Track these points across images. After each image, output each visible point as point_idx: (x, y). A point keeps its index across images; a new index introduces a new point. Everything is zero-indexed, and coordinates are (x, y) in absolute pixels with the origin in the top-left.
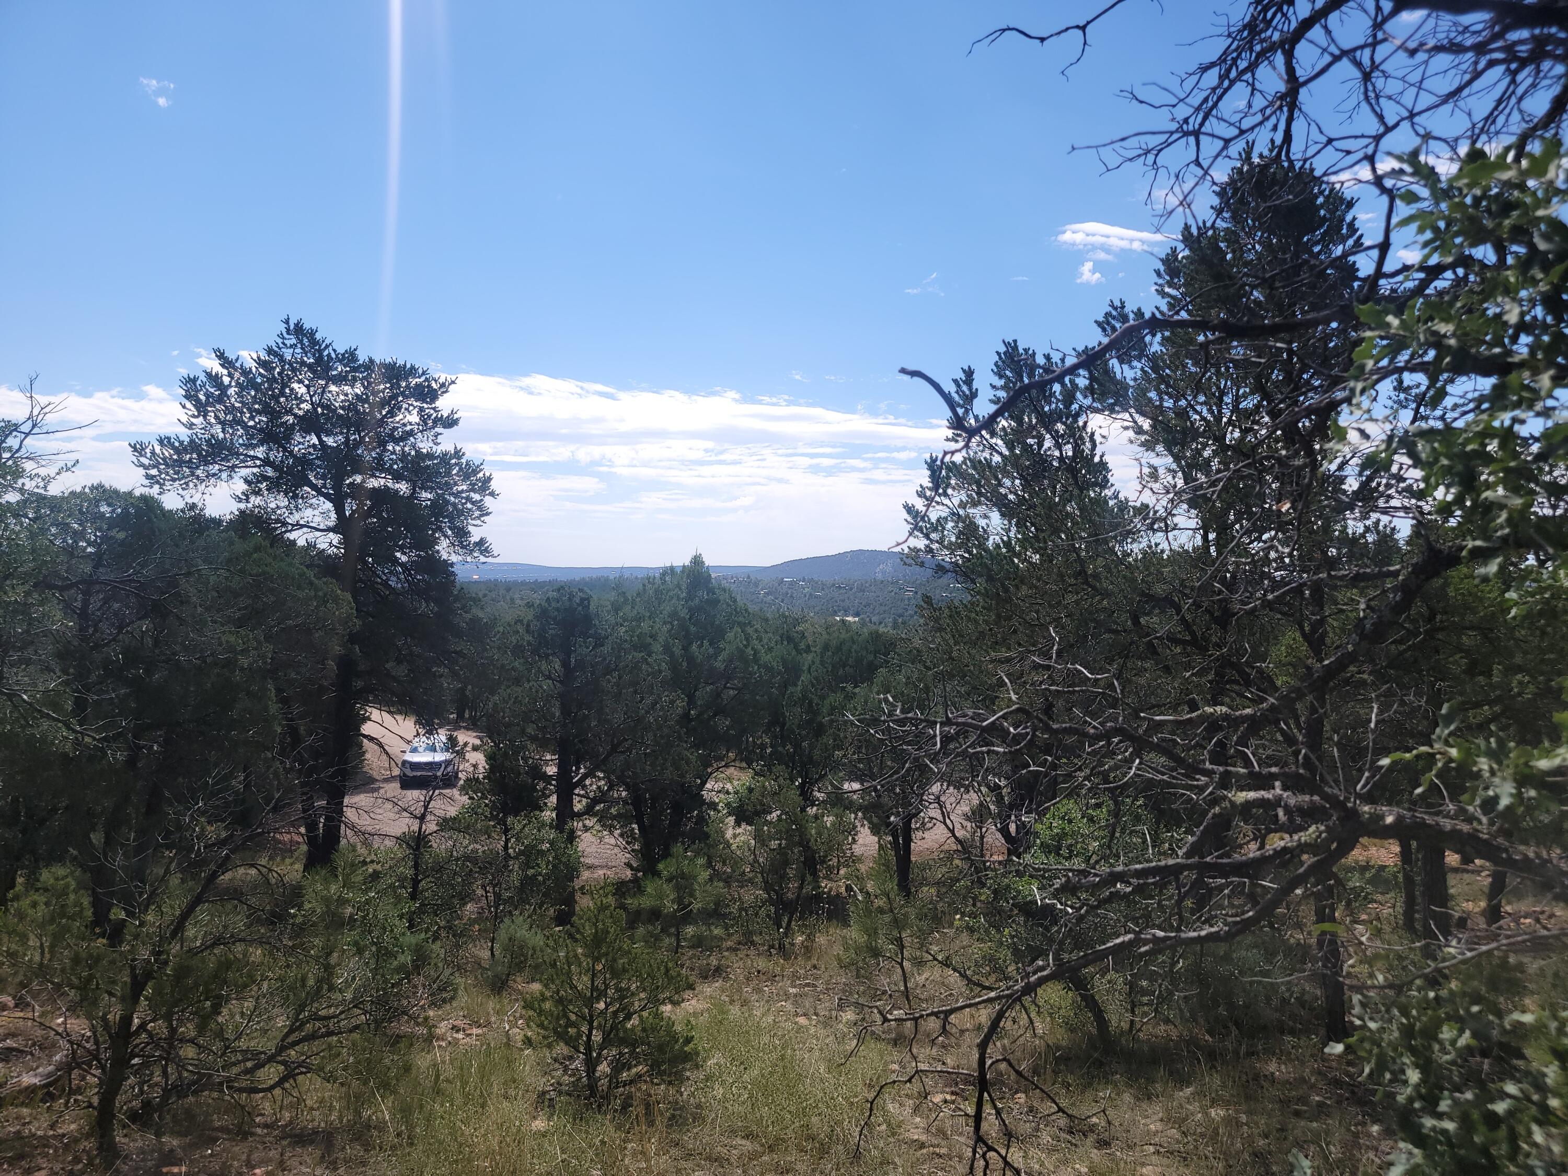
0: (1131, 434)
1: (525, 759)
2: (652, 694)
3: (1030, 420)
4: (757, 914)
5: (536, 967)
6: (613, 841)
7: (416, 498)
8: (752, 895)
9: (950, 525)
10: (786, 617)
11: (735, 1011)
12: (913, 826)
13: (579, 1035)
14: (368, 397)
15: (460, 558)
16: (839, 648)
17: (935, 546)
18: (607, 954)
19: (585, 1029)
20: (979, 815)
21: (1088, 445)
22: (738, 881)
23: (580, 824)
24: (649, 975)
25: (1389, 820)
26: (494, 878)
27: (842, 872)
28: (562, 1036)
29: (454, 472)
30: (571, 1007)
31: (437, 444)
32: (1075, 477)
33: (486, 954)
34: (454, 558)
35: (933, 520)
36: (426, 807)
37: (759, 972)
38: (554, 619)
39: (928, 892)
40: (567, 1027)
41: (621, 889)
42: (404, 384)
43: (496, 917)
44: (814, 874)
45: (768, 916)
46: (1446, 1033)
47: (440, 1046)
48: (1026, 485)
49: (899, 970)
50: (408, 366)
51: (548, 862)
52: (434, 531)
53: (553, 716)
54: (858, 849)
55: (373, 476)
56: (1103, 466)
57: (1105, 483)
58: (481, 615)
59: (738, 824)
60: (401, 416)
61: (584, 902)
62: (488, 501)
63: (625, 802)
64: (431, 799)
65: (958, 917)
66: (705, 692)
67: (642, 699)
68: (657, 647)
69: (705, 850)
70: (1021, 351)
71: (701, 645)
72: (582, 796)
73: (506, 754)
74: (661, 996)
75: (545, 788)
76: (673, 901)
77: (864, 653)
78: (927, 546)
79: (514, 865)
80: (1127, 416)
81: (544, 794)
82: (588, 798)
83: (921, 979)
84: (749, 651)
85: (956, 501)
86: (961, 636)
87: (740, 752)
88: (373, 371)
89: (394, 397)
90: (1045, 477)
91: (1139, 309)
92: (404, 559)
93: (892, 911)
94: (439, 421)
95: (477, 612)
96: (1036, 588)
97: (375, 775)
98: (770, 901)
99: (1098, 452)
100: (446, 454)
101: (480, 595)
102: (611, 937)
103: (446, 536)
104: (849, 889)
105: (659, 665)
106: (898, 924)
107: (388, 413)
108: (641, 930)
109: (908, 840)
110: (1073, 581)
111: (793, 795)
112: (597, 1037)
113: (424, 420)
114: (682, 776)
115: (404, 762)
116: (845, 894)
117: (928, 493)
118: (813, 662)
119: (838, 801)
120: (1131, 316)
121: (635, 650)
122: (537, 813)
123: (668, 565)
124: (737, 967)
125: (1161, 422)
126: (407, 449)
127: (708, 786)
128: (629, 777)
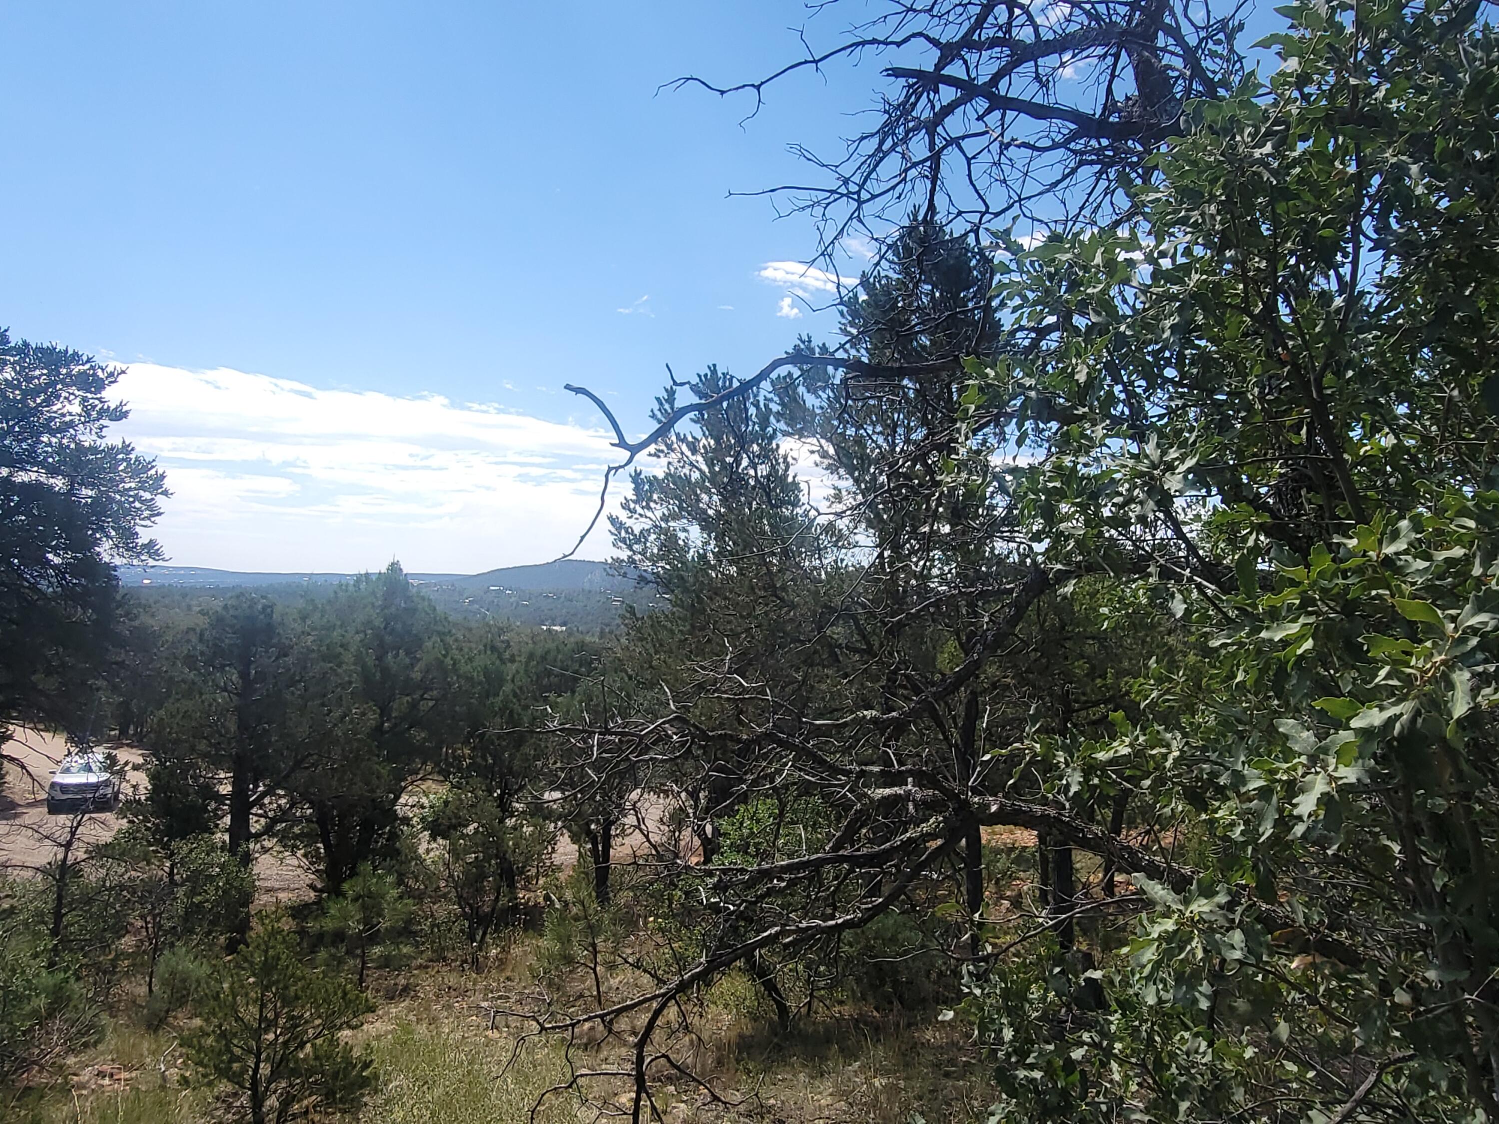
0: (816, 457)
1: (195, 778)
2: (341, 706)
3: (728, 440)
4: (449, 930)
5: (200, 1002)
6: (296, 863)
7: (74, 495)
8: (443, 910)
9: (653, 537)
10: (490, 626)
11: (422, 1029)
12: (613, 833)
13: (244, 1070)
14: (20, 383)
15: (125, 561)
16: (544, 658)
17: (638, 557)
18: (278, 981)
19: (251, 1063)
20: (677, 819)
21: (782, 466)
22: (430, 897)
23: (258, 846)
24: (324, 1000)
25: (994, 808)
26: (154, 908)
27: (541, 882)
28: (224, 1073)
29: (121, 468)
30: (235, 1041)
31: (102, 437)
32: (768, 495)
33: (143, 990)
34: (117, 561)
35: (637, 532)
36: (73, 834)
37: (450, 988)
38: (232, 626)
39: (624, 897)
40: (231, 1061)
41: (299, 911)
42: (64, 371)
43: (155, 950)
44: (512, 886)
45: (462, 931)
46: (1035, 993)
47: (79, 1096)
48: (724, 501)
49: (593, 976)
50: (70, 352)
51: (217, 888)
52: (95, 531)
53: (228, 731)
54: (557, 859)
55: (23, 469)
56: (795, 486)
57: (795, 504)
58: (151, 621)
59: (433, 838)
60: (59, 406)
61: (257, 929)
62: (160, 500)
63: (309, 820)
64: (79, 824)
65: (651, 919)
66: (401, 704)
67: (330, 711)
68: (348, 658)
69: (396, 867)
70: (720, 375)
71: (397, 655)
72: (260, 816)
73: (172, 774)
74: (338, 1022)
75: (216, 809)
76: (358, 922)
77: (570, 663)
78: (629, 557)
79: (180, 892)
80: (814, 441)
81: (216, 815)
82: (266, 817)
83: (614, 982)
84: (449, 661)
85: (659, 514)
86: (661, 645)
87: (437, 764)
88: (27, 355)
89: (53, 384)
90: (741, 494)
91: (824, 344)
92: (57, 560)
93: (586, 918)
94: (102, 413)
95: (145, 619)
96: (729, 599)
97: (17, 799)
98: (464, 915)
99: (791, 473)
100: (113, 449)
101: (151, 601)
102: (282, 963)
103: (108, 537)
104: (547, 898)
105: (350, 676)
106: (593, 930)
107: (43, 401)
108: (322, 954)
109: (607, 847)
110: (763, 593)
111: (491, 807)
112: (265, 1069)
113: (87, 411)
114: (373, 791)
115: (53, 785)
116: (543, 904)
117: (632, 505)
118: (518, 672)
119: (539, 811)
120: (817, 350)
121: (324, 661)
122: (207, 835)
123: (363, 572)
124: (427, 985)
125: (843, 448)
126: (65, 441)
127: (402, 800)
128: (314, 794)
